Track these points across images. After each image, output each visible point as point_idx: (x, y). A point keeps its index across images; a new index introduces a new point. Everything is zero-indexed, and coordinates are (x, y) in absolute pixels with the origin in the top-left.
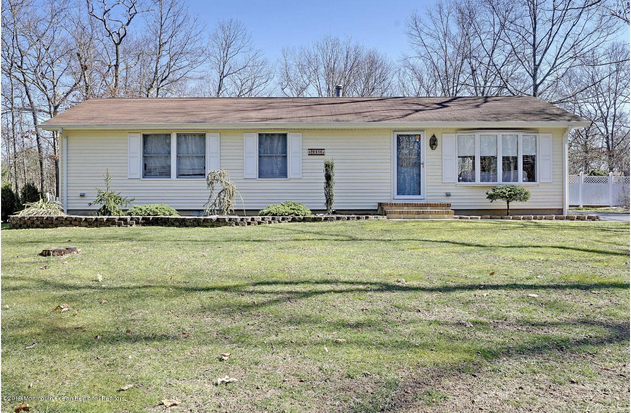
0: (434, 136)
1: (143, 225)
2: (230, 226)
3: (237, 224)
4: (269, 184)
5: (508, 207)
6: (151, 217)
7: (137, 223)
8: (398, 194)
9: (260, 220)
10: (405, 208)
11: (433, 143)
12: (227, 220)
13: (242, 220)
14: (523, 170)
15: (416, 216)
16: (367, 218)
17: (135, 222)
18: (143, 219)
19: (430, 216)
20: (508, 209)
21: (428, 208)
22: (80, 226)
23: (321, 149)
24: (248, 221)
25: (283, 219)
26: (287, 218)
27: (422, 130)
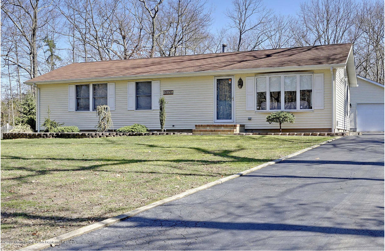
0: (240, 79)
1: (55, 137)
2: (88, 138)
3: (92, 137)
4: (139, 114)
5: (280, 127)
6: (60, 133)
7: (53, 137)
8: (218, 119)
9: (108, 135)
10: (208, 128)
11: (241, 83)
12: (87, 135)
13: (96, 134)
14: (300, 100)
15: (210, 133)
16: (174, 134)
17: (51, 136)
18: (56, 134)
19: (219, 133)
20: (280, 129)
21: (222, 127)
22: (26, 138)
23: (171, 91)
24: (99, 135)
25: (123, 134)
26: (126, 134)
27: (233, 75)
